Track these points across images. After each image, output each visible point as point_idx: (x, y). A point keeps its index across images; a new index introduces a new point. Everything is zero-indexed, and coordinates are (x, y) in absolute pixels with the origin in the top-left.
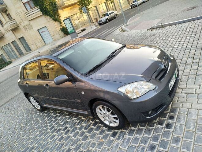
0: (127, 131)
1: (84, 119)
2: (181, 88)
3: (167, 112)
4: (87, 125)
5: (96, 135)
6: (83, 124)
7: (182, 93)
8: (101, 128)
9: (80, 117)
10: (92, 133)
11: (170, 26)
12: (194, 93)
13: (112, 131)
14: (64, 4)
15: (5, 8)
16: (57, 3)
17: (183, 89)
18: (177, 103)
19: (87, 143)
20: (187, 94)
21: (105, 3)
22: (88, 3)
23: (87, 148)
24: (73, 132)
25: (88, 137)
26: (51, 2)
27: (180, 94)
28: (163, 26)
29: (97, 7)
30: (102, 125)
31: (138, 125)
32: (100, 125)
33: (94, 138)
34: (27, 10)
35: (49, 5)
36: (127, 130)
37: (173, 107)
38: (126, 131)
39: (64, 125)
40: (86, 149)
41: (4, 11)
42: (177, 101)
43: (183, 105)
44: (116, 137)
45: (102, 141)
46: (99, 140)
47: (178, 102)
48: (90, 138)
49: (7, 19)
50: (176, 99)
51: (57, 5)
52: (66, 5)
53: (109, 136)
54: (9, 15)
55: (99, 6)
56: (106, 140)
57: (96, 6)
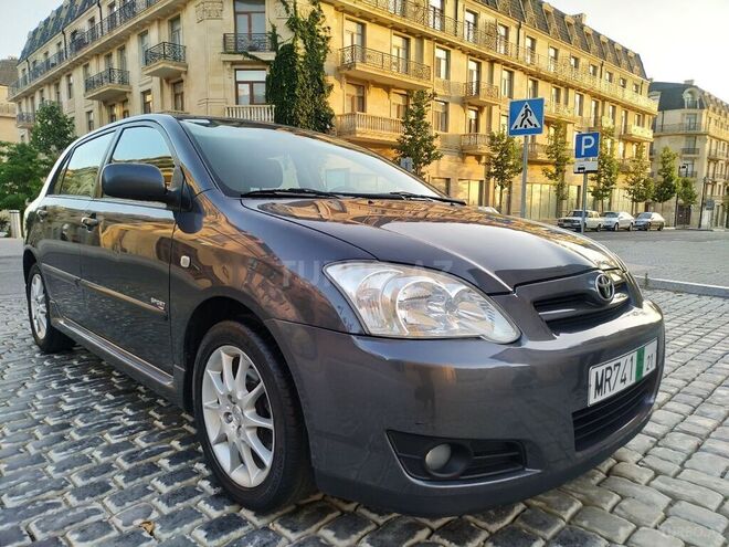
0: (293, 537)
1: (160, 424)
2: (655, 466)
3: (540, 532)
4: (148, 448)
5: (148, 496)
6: (137, 440)
7: (648, 484)
8: (194, 478)
9: (152, 413)
10: (139, 480)
11: (676, 292)
12: (714, 507)
13: (227, 508)
14: (354, 132)
15: (180, 73)
16: (333, 121)
17: (657, 473)
18: (604, 514)
19: (80, 511)
20: (675, 499)
21: (481, 181)
22: (429, 156)
23: (56, 530)
24: (71, 450)
25: (110, 488)
26: (316, 110)
27: (638, 489)
28: (651, 285)
29: (452, 185)
30: (207, 473)
31: (361, 533)
32: (200, 466)
33: (128, 504)
34: (237, 103)
35: (308, 116)
36: (294, 531)
37: (578, 522)
38: (287, 533)
39: (66, 416)
40: (51, 533)
41: (172, 81)
42: (608, 507)
43: (637, 535)
44: (224, 538)
45: (149, 528)
46: (138, 522)
47: (612, 511)
48: (113, 498)
49: (169, 105)
50: (606, 498)
51: (330, 125)
52: (358, 135)
53: (199, 521)
54: (178, 97)
55: (460, 183)
56: (168, 535)
57: (448, 180)
